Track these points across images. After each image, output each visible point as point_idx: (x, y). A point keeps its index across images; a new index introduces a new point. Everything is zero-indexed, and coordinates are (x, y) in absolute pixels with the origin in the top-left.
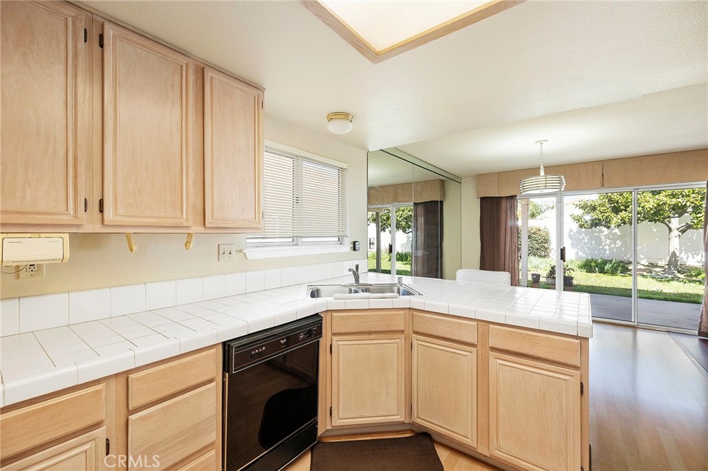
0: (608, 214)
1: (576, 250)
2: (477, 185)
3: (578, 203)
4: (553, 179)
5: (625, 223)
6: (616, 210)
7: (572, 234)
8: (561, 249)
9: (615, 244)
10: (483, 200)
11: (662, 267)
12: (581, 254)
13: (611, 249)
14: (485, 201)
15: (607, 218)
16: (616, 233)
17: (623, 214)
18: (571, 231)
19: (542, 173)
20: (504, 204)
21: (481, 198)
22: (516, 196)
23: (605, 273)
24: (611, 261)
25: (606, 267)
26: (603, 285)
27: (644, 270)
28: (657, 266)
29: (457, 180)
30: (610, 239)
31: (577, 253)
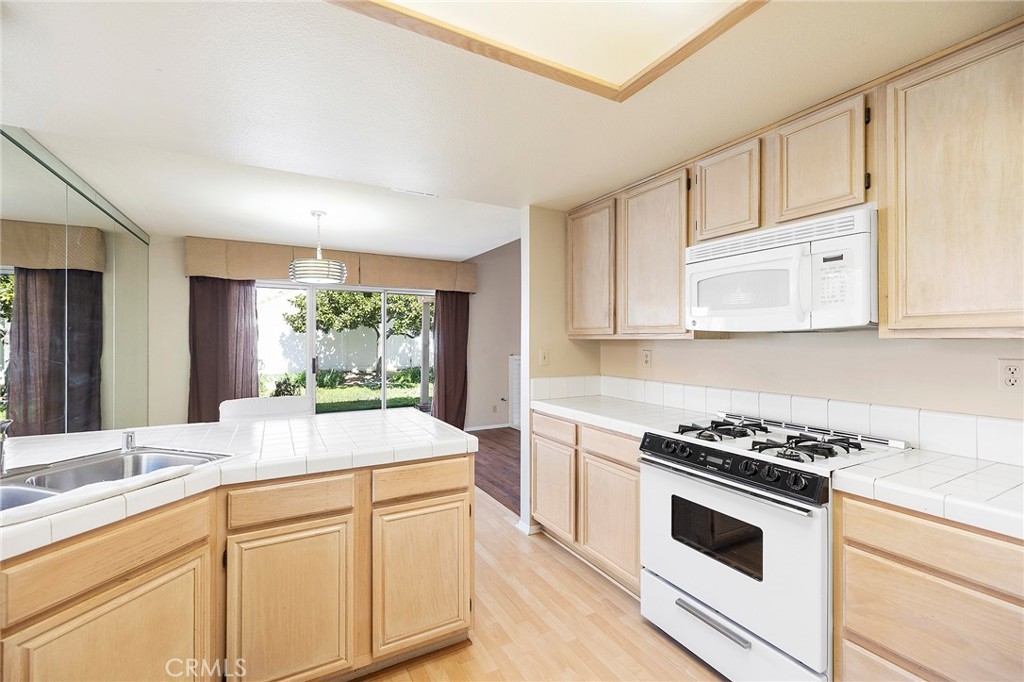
0: (330, 316)
1: (289, 361)
2: (185, 255)
3: (295, 299)
4: (334, 266)
5: (346, 327)
6: (337, 312)
7: (284, 339)
8: (314, 360)
9: (330, 351)
10: (196, 281)
11: (370, 374)
12: (294, 365)
13: (326, 357)
14: (197, 283)
15: (329, 320)
16: (330, 339)
17: (343, 316)
18: (283, 335)
19: (319, 256)
20: (235, 291)
21: (191, 277)
22: (254, 281)
23: (324, 387)
24: (329, 372)
25: (325, 379)
26: (328, 401)
27: (357, 379)
28: (367, 374)
29: (142, 238)
30: (324, 345)
31: (290, 364)
